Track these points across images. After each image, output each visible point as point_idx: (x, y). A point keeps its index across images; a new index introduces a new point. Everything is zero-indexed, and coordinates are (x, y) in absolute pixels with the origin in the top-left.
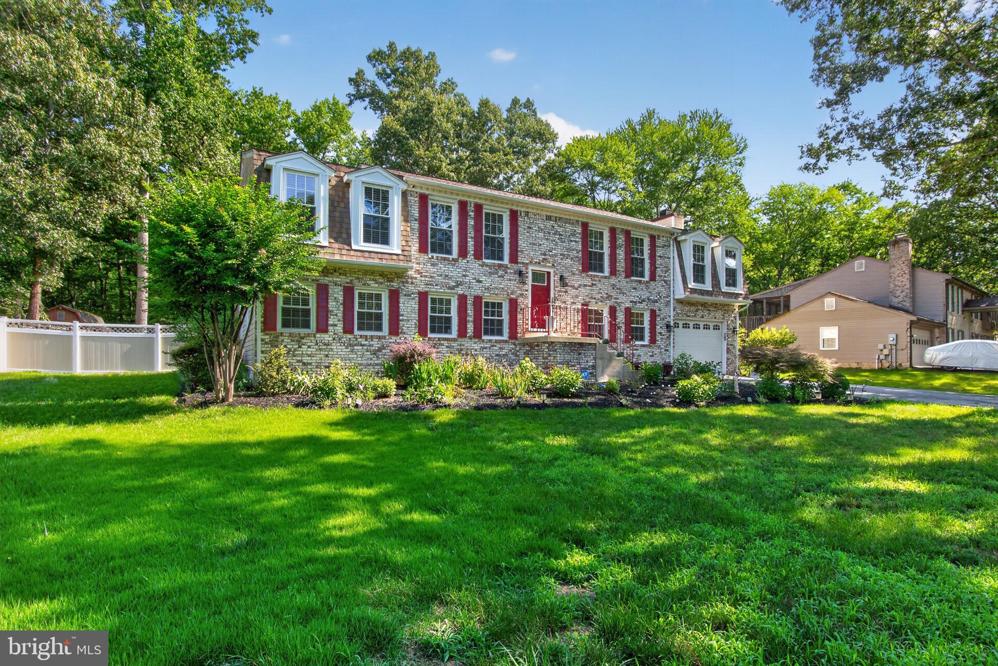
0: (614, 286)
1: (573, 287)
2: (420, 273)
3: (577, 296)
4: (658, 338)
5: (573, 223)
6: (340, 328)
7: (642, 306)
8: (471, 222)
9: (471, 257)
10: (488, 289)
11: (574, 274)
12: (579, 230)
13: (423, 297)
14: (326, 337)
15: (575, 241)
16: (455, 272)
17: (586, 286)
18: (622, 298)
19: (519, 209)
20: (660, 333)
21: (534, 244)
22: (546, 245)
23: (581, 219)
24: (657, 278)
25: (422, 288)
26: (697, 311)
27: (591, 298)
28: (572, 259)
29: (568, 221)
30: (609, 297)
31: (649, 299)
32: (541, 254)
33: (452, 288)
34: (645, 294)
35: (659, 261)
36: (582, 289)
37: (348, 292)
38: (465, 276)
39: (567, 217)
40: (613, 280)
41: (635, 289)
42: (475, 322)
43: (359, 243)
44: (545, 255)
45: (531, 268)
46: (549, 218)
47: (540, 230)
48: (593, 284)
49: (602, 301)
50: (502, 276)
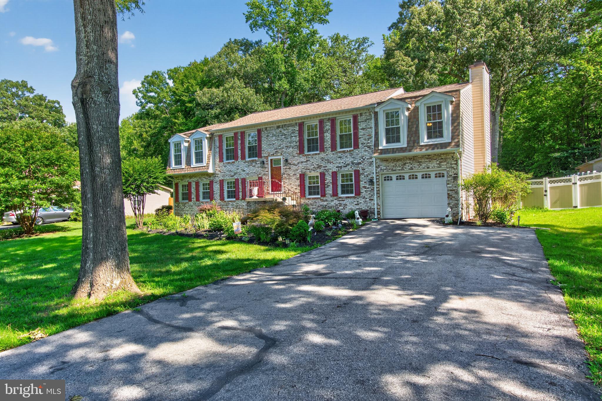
0: (322, 159)
1: (294, 164)
2: (220, 171)
3: (297, 170)
4: (363, 190)
5: (293, 126)
6: (195, 199)
7: (346, 169)
8: (239, 142)
9: (240, 159)
10: (248, 174)
11: (294, 157)
12: (297, 128)
13: (222, 182)
14: (191, 203)
15: (295, 136)
16: (233, 168)
17: (302, 162)
18: (330, 166)
19: (261, 127)
20: (365, 187)
21: (270, 145)
22: (277, 143)
23: (297, 122)
24: (360, 145)
25: (221, 178)
26: (405, 164)
27: (306, 169)
28: (293, 148)
29: (289, 125)
30: (319, 167)
31: (353, 163)
32: (274, 149)
33: (232, 176)
34: (349, 160)
35: (361, 133)
36: (300, 165)
37: (197, 184)
38: (238, 169)
39: (288, 123)
40: (323, 155)
41: (340, 157)
42: (242, 192)
43: (194, 164)
44: (276, 149)
45: (270, 158)
46: (278, 127)
47: (274, 135)
48: (307, 161)
49: (314, 170)
50: (254, 166)
